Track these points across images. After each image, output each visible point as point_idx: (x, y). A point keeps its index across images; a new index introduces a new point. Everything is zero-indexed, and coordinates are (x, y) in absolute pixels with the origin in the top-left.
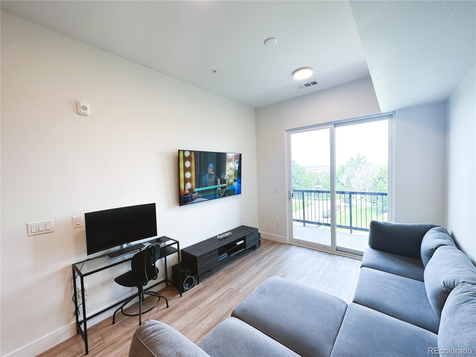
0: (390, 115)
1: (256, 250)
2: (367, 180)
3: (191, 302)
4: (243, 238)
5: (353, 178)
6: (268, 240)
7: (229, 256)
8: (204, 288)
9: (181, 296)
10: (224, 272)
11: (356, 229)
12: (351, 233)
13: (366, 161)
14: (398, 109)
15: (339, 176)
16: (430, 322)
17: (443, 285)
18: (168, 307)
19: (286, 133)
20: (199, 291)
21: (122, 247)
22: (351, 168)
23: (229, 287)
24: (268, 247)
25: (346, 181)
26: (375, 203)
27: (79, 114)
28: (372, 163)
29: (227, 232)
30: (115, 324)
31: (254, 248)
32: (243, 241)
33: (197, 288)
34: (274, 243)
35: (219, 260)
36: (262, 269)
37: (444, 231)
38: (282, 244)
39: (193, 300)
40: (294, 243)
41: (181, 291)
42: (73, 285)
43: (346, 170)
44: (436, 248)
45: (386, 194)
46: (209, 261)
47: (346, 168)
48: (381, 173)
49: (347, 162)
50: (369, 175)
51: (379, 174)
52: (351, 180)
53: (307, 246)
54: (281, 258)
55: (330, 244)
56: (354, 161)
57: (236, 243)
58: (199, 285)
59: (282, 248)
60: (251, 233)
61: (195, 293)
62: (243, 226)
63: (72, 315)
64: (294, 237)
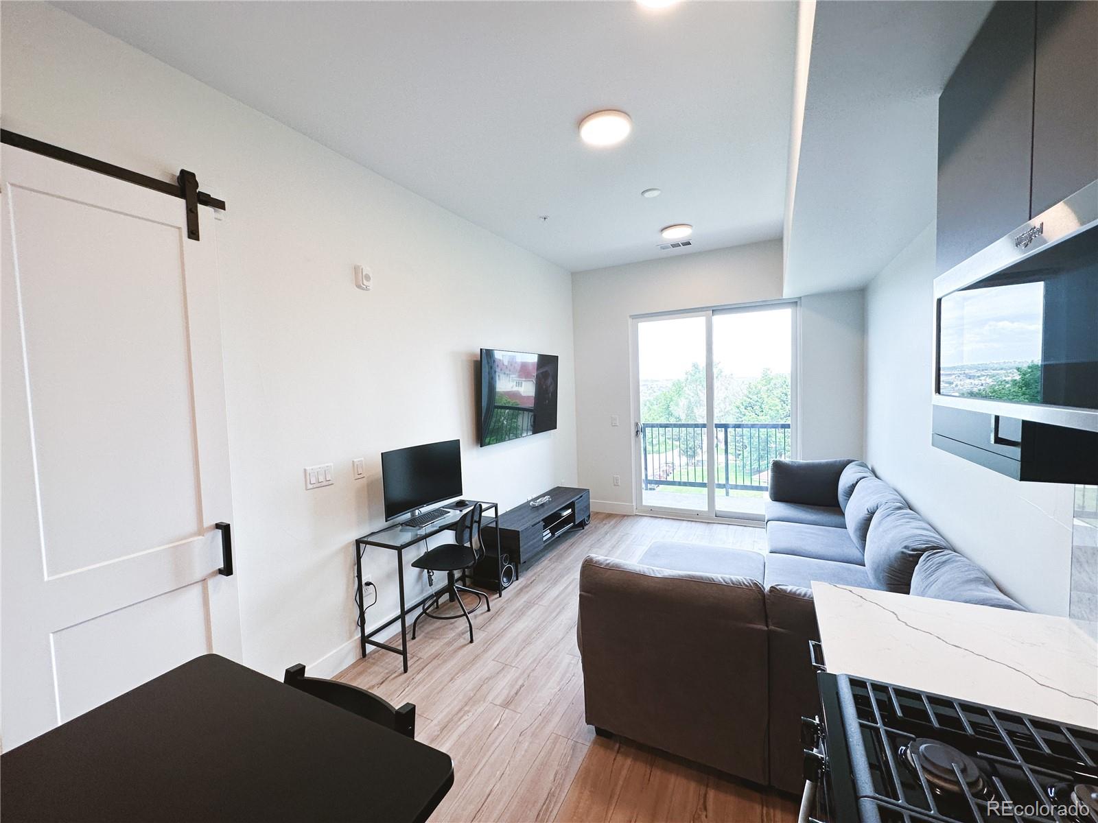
0: (794, 303)
1: (586, 528)
2: (725, 409)
3: (523, 600)
4: (571, 506)
5: (698, 405)
6: (597, 513)
7: (553, 534)
8: (531, 583)
9: (500, 596)
10: (549, 560)
11: (736, 487)
12: (727, 494)
13: (721, 372)
14: (808, 294)
15: (672, 403)
16: (855, 557)
17: (867, 513)
18: (489, 610)
19: (630, 320)
20: (526, 586)
21: (413, 515)
22: (695, 386)
23: (572, 577)
24: (604, 522)
25: (686, 411)
26: (739, 455)
27: (359, 287)
28: (732, 375)
29: (543, 495)
30: (417, 639)
31: (582, 525)
32: (570, 511)
33: (518, 585)
34: (610, 516)
35: (544, 539)
36: (610, 551)
37: (863, 465)
38: (624, 516)
39: (524, 598)
40: (644, 512)
41: (497, 589)
42: (356, 574)
43: (685, 388)
44: (857, 483)
45: (788, 426)
46: (534, 539)
47: (684, 385)
48: (750, 396)
49: (686, 374)
50: (727, 399)
51: (745, 398)
52: (695, 410)
53: (668, 515)
54: (633, 536)
55: (705, 508)
56: (699, 372)
57: (560, 514)
58: (521, 580)
59: (627, 522)
60: (581, 497)
61: (521, 590)
62: (558, 488)
63: (354, 625)
64: (644, 504)
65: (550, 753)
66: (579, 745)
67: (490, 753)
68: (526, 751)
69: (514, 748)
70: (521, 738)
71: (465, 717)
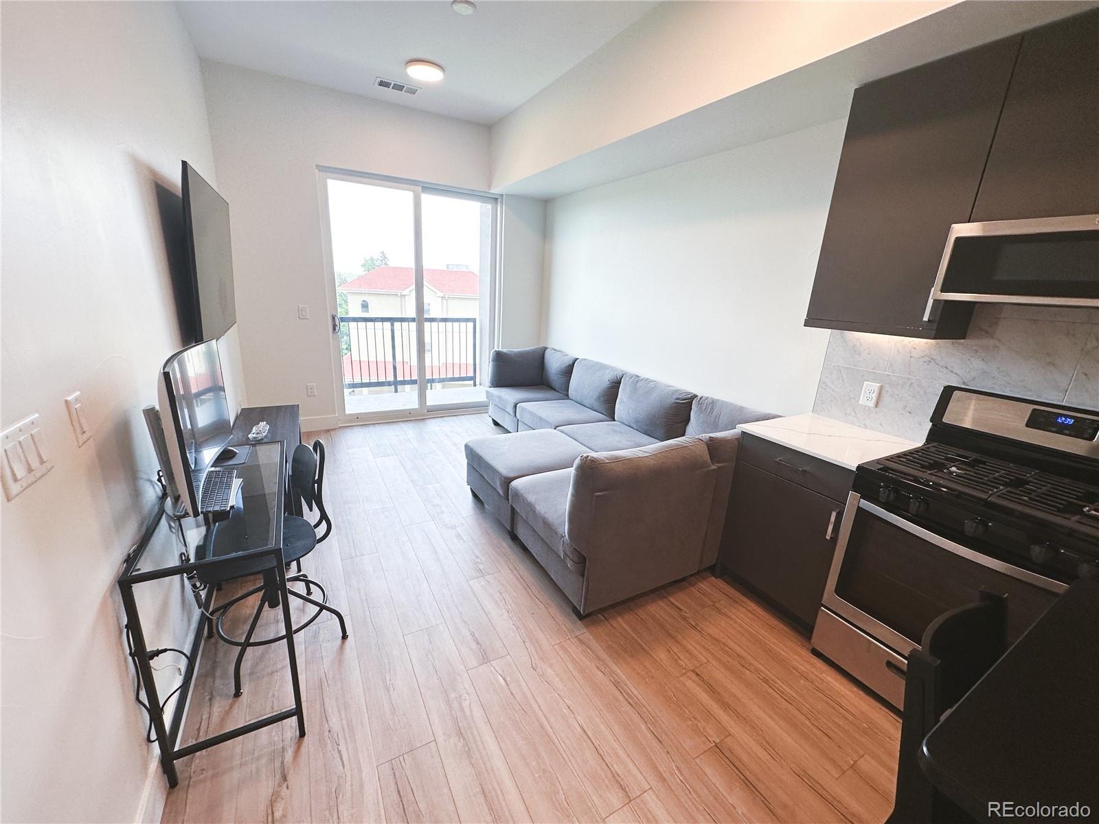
0: (495, 199)
40: (350, 422)
44: (574, 363)
53: (378, 420)
55: (416, 406)
64: (347, 412)
65: (574, 661)
66: (581, 637)
67: (535, 706)
68: (558, 675)
69: (545, 682)
70: (539, 670)
71: (466, 704)
